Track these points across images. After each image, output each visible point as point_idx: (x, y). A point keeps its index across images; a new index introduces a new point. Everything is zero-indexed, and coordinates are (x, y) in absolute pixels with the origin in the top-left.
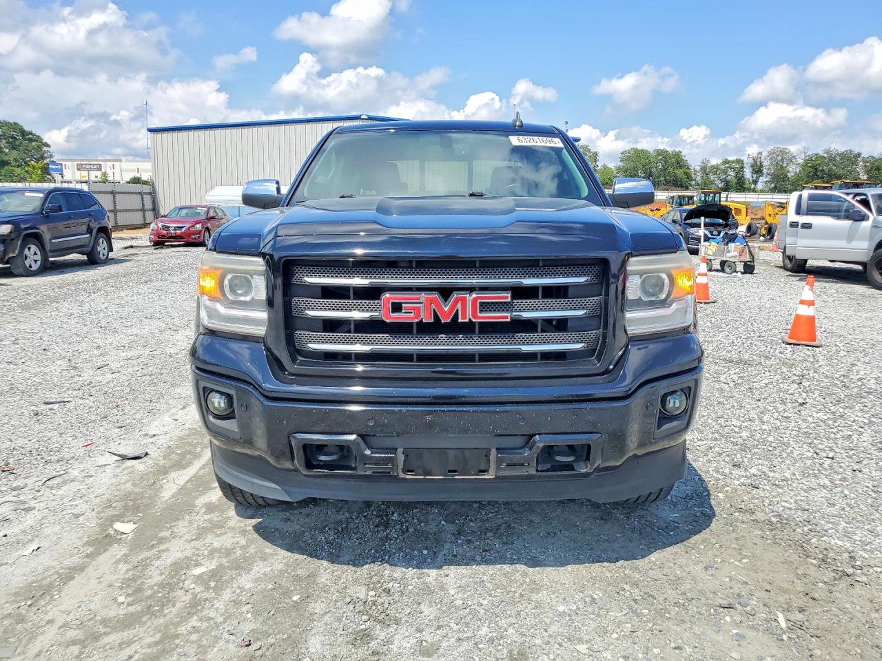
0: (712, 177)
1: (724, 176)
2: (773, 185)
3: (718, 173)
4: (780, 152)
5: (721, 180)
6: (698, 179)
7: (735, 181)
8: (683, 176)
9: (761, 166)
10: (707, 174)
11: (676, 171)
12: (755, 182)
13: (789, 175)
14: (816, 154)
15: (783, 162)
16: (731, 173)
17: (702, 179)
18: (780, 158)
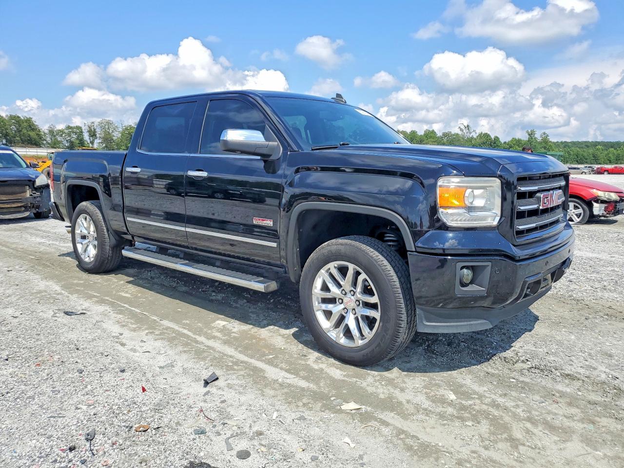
0: (59, 139)
1: (69, 138)
2: (104, 145)
3: (64, 135)
4: (107, 122)
5: (67, 141)
6: (48, 139)
7: (78, 142)
8: (36, 137)
9: (95, 131)
10: (55, 136)
11: (29, 133)
12: (92, 143)
13: (114, 138)
14: (130, 126)
15: (110, 130)
16: (74, 136)
17: (51, 139)
18: (107, 127)
